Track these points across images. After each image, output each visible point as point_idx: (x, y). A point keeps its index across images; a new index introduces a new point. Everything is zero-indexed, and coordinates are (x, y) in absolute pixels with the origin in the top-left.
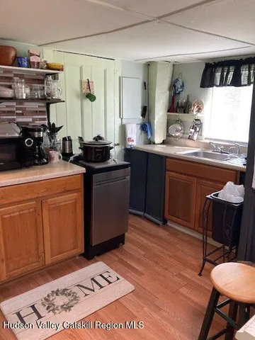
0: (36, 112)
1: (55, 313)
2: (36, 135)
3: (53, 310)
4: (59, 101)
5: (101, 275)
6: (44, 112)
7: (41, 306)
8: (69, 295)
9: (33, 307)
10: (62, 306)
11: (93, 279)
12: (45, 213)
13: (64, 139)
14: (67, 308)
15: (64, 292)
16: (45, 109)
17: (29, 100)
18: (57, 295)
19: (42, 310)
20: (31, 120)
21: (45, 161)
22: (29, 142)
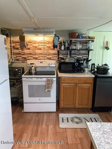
0: (84, 54)
1: (73, 123)
2: (81, 62)
3: (73, 122)
4: (92, 50)
5: (95, 119)
6: (87, 54)
7: (70, 119)
8: (80, 120)
9: (67, 118)
10: (76, 122)
11: (91, 118)
12: (77, 89)
13: (92, 64)
14: (77, 123)
15: (79, 118)
16: (87, 53)
17: (81, 49)
18: (76, 118)
19: (69, 120)
20: (82, 57)
21: (82, 71)
22: (77, 64)
